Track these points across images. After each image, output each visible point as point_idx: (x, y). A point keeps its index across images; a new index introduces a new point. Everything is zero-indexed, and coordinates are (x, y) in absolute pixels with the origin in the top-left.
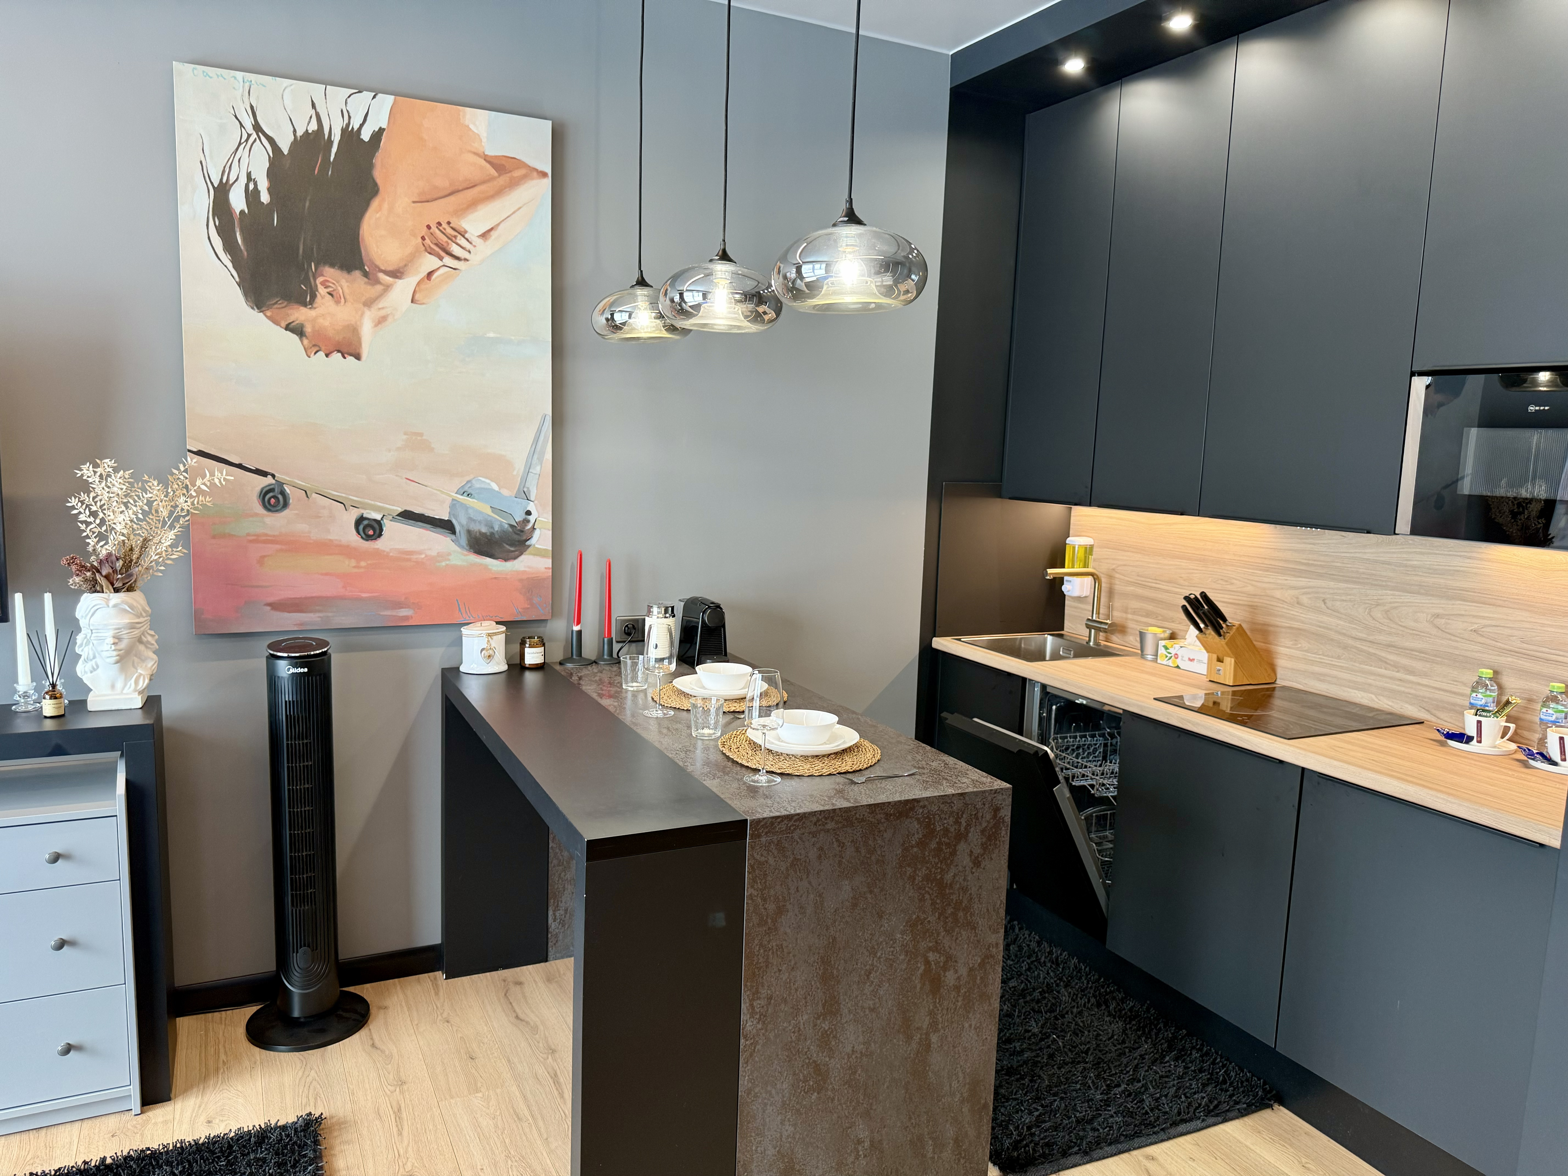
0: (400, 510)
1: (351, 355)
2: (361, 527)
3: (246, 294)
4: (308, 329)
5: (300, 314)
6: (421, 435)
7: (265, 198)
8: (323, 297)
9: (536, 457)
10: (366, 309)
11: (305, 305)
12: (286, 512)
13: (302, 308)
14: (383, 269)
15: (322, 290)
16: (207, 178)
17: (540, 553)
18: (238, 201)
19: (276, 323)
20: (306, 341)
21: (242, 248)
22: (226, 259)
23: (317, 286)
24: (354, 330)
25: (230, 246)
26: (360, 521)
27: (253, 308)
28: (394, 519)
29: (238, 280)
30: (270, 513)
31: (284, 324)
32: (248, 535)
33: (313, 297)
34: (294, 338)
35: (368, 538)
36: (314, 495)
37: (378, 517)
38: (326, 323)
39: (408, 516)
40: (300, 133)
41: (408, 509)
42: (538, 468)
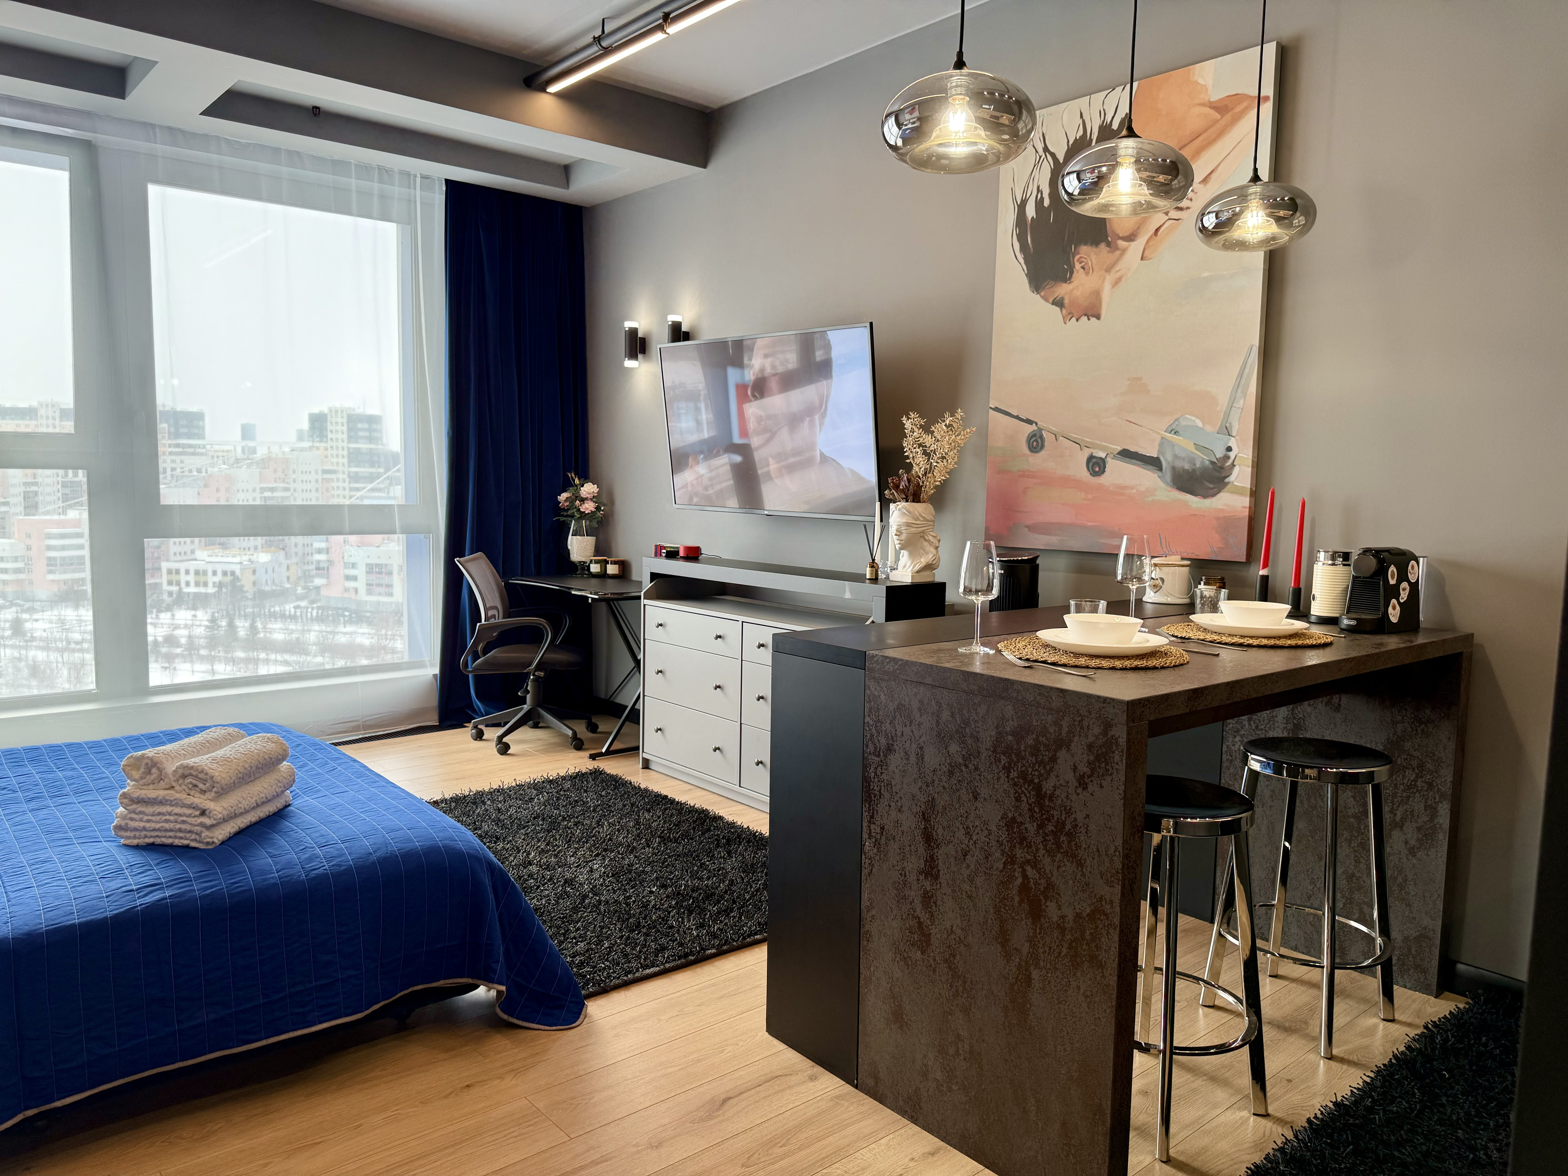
0: (1120, 449)
1: (1093, 316)
2: (1091, 464)
3: (1030, 282)
4: (1066, 301)
5: (1062, 290)
6: (1140, 379)
7: (1047, 203)
8: (1078, 272)
9: (1240, 390)
10: (1107, 275)
11: (1066, 282)
12: (1043, 453)
13: (1064, 285)
14: (1121, 235)
15: (1078, 266)
16: (1014, 199)
17: (1238, 491)
18: (1031, 211)
19: (1047, 300)
20: (1064, 311)
21: (1031, 246)
22: (1021, 257)
23: (1074, 263)
24: (1097, 295)
25: (1024, 248)
26: (1091, 458)
27: (1033, 292)
28: (1114, 458)
29: (1026, 272)
30: (1033, 454)
31: (1051, 301)
32: (1018, 471)
33: (1072, 273)
34: (1058, 309)
35: (1095, 474)
36: (1061, 438)
37: (1103, 455)
38: (1078, 293)
39: (1127, 455)
40: (1071, 143)
41: (1126, 448)
42: (1242, 402)
